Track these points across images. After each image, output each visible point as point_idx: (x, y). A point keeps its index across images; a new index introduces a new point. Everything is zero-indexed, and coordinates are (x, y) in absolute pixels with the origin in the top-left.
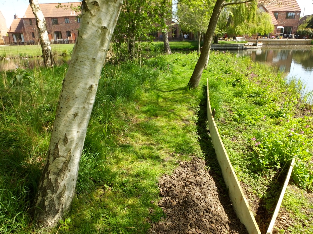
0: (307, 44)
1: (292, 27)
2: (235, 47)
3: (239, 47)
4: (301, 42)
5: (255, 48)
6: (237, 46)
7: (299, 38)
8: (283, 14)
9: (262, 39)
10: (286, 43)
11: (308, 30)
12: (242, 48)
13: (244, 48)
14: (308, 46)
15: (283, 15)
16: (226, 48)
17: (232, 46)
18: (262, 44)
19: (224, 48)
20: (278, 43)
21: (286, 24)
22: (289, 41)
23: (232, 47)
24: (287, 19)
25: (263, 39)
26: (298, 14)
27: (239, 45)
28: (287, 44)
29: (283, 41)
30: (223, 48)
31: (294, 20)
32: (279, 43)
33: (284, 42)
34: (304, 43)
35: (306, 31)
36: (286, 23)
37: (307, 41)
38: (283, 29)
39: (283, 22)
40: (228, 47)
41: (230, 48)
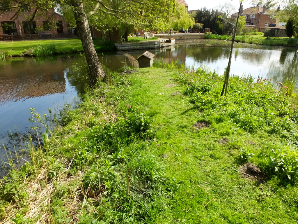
0: (201, 38)
2: (152, 46)
3: (156, 46)
5: (170, 46)
6: (154, 44)
12: (159, 46)
13: (161, 46)
14: (203, 40)
16: (141, 47)
17: (149, 44)
18: (175, 40)
19: (140, 48)
20: (178, 38)
22: (186, 36)
23: (149, 46)
27: (156, 43)
28: (186, 38)
29: (182, 36)
30: (138, 47)
35: (197, 26)
37: (201, 36)
40: (144, 46)
41: (147, 47)
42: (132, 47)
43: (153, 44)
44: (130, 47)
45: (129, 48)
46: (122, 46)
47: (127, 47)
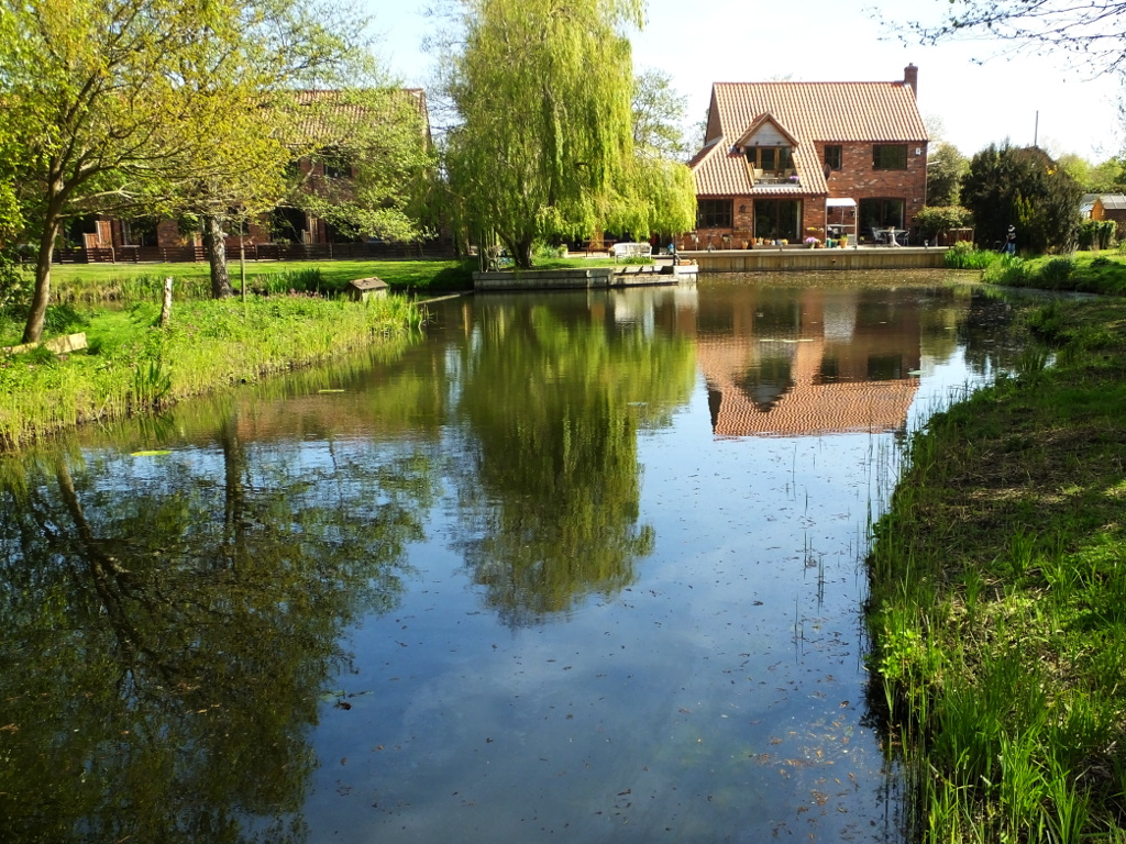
0: (932, 266)
1: (904, 200)
2: (577, 281)
4: (911, 260)
5: (668, 284)
7: (911, 244)
8: (862, 150)
9: (770, 246)
10: (853, 264)
11: (946, 213)
12: (608, 282)
13: (613, 283)
15: (860, 154)
16: (542, 282)
17: (564, 275)
18: (695, 268)
20: (819, 263)
21: (877, 190)
22: (860, 255)
23: (566, 281)
24: (879, 172)
25: (774, 248)
26: (918, 151)
27: (590, 274)
28: (857, 264)
29: (837, 256)
31: (906, 173)
32: (824, 263)
33: (844, 259)
34: (919, 261)
36: (879, 185)
38: (851, 207)
39: (866, 184)
40: (551, 281)
41: (560, 284)
42: (510, 282)
43: (578, 275)
44: (505, 282)
45: (502, 285)
46: (482, 277)
47: (498, 283)
